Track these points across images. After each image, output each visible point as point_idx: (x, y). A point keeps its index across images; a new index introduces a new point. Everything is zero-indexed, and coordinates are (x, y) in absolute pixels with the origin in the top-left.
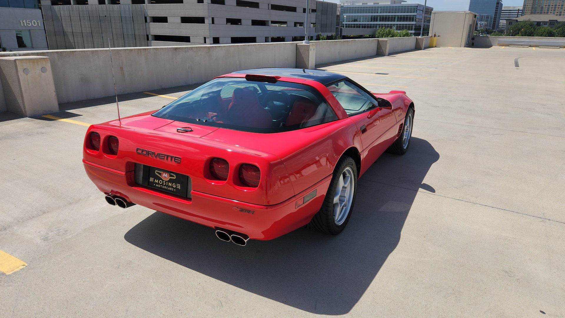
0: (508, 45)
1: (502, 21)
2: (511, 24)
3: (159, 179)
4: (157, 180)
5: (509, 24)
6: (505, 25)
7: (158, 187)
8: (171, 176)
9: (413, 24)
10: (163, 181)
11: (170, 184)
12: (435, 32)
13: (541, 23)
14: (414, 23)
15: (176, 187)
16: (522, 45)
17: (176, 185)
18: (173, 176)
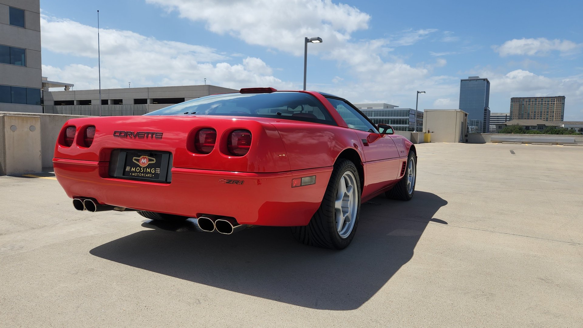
0: (501, 142)
1: (492, 126)
2: (501, 128)
3: (136, 166)
4: (135, 168)
5: (499, 128)
6: (495, 129)
7: (134, 176)
8: (150, 160)
9: (406, 127)
10: (140, 167)
11: (148, 170)
12: (429, 129)
13: (530, 128)
14: (407, 125)
15: (155, 171)
16: (514, 142)
17: (155, 170)
18: (153, 160)
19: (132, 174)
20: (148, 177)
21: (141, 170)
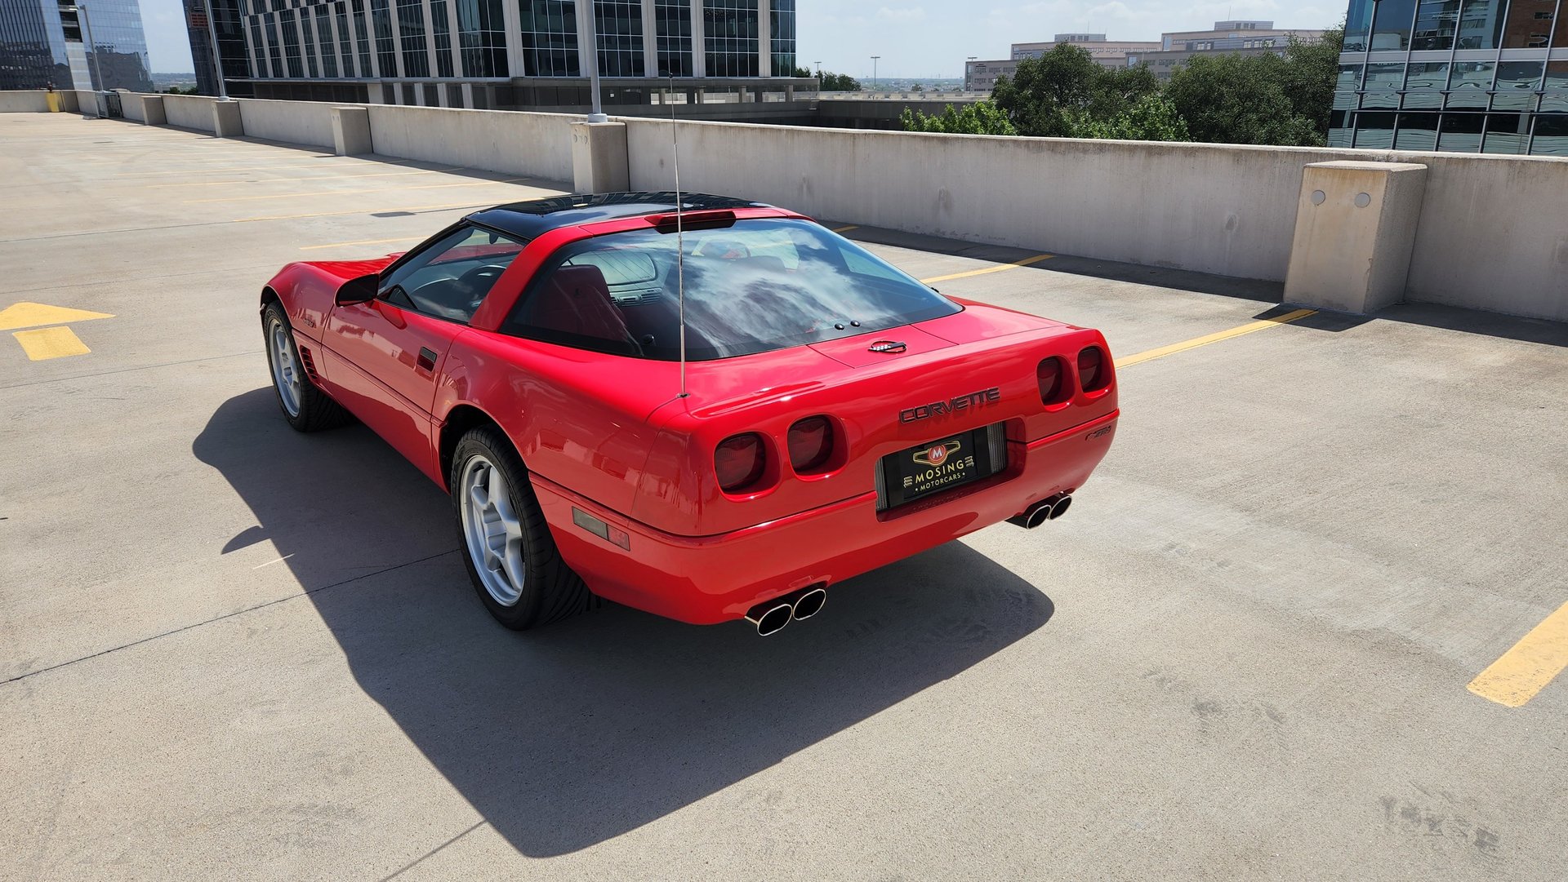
3: (923, 469)
4: (922, 476)
7: (926, 491)
8: (949, 448)
10: (934, 469)
11: (951, 468)
15: (965, 465)
17: (964, 462)
18: (955, 446)
19: (919, 488)
20: (954, 481)
21: (935, 473)
